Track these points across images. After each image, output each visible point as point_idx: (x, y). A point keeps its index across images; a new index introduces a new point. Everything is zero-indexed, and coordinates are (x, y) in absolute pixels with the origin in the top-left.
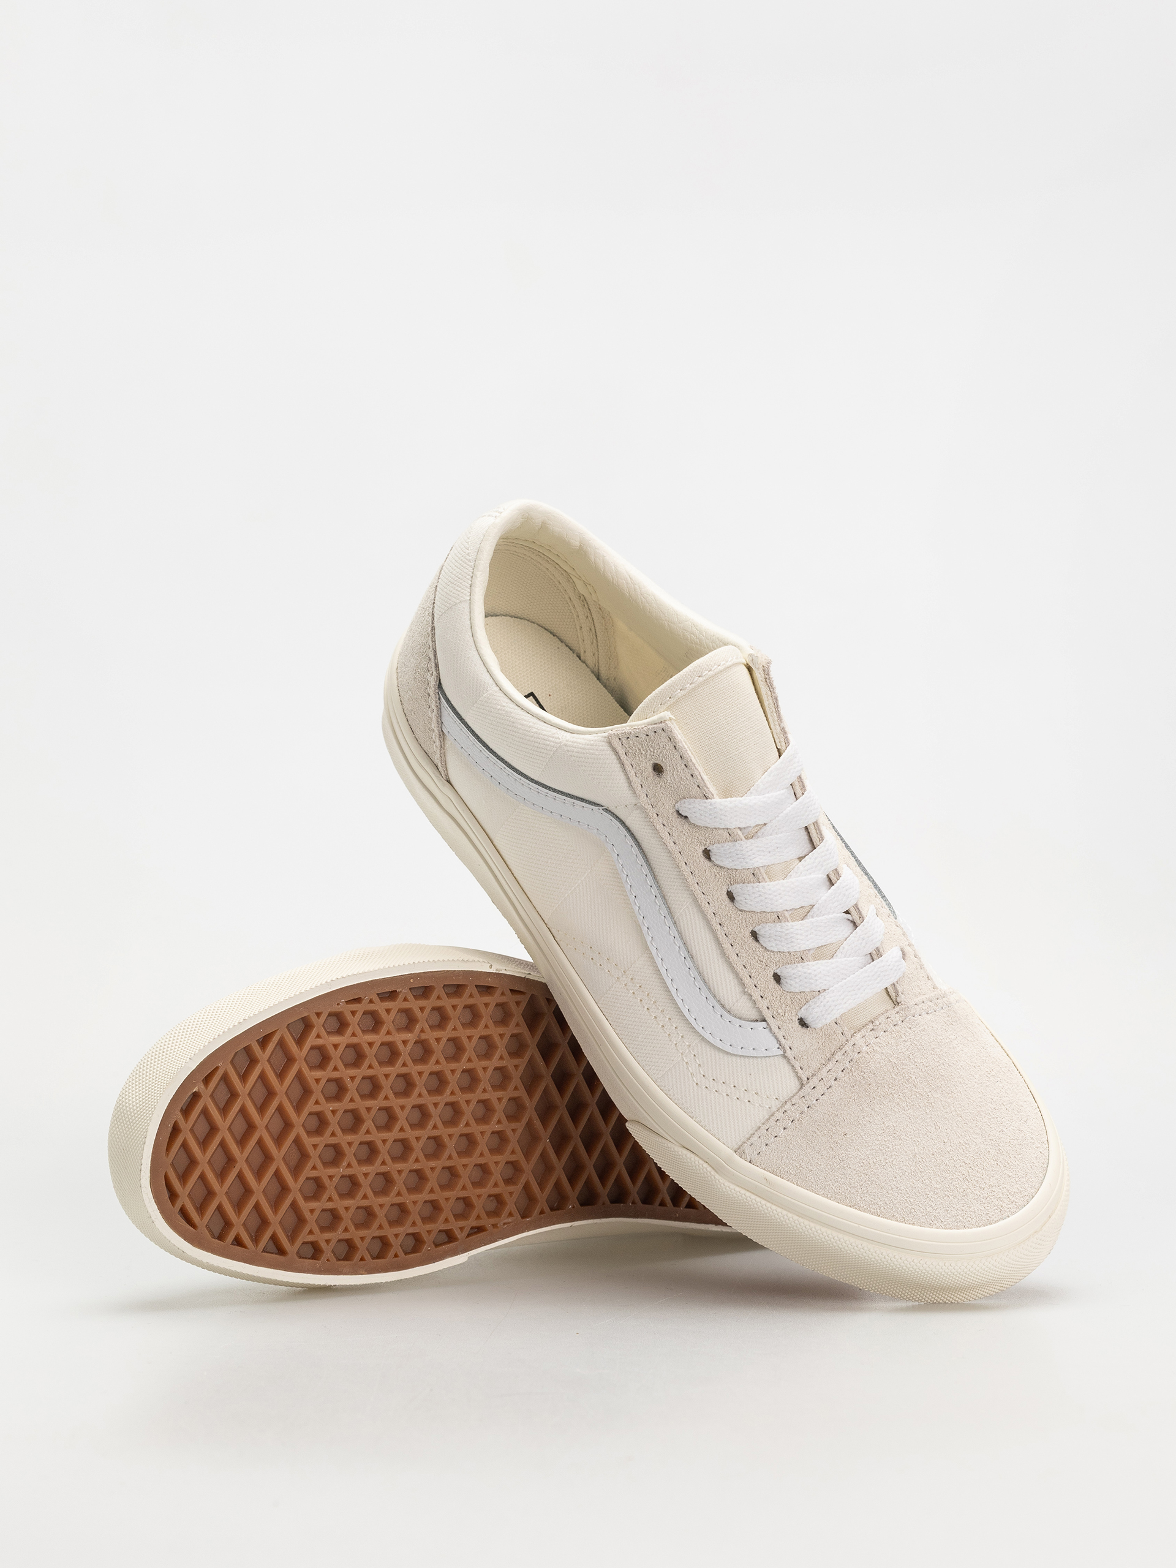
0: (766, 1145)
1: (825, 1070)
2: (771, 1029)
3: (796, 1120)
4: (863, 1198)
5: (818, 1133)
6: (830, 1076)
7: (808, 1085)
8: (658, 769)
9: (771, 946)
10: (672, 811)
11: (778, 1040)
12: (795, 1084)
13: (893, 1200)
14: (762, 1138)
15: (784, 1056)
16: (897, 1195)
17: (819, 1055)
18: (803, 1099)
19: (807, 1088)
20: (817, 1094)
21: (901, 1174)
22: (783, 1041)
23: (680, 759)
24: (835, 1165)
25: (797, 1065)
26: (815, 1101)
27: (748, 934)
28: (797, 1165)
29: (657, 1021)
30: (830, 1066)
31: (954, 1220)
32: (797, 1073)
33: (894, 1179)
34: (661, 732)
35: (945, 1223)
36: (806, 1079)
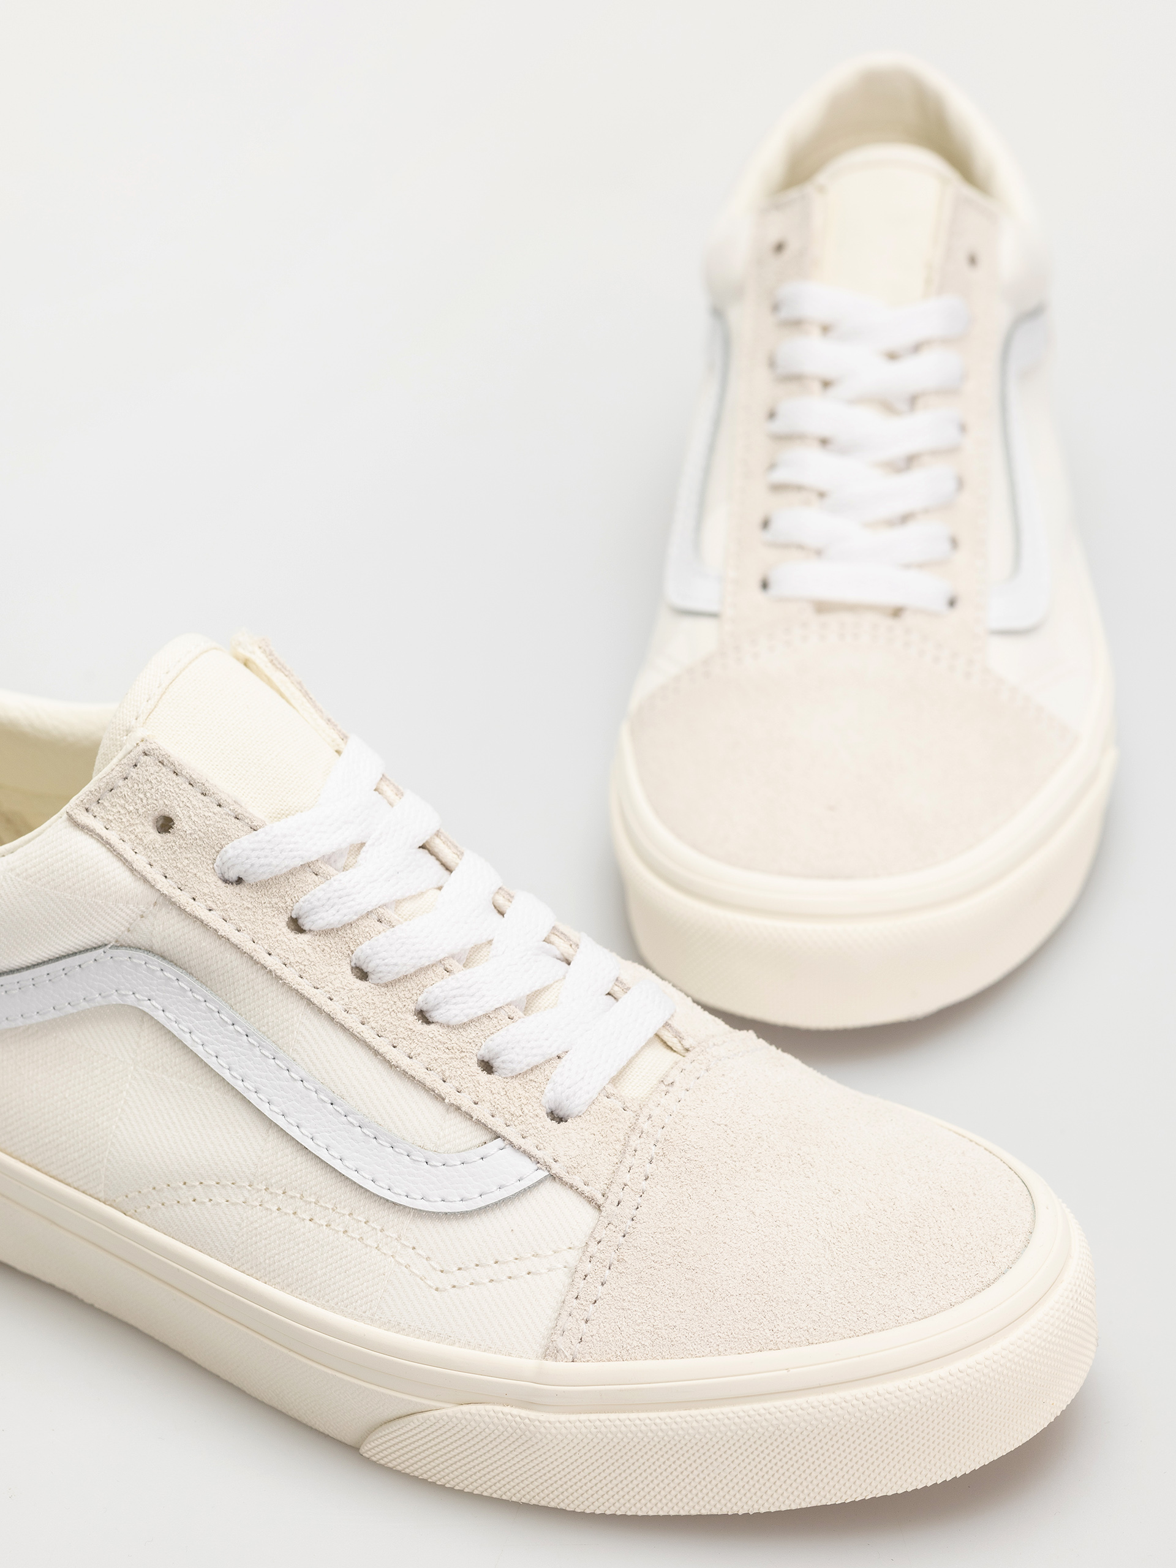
0: (587, 1322)
1: (624, 1169)
2: (511, 1144)
3: (615, 1262)
4: (775, 1330)
5: (657, 1266)
6: (636, 1176)
7: (609, 1201)
8: (165, 824)
9: (456, 1016)
10: (214, 880)
11: (530, 1156)
12: (589, 1212)
13: (823, 1312)
14: (574, 1313)
15: (553, 1177)
16: (824, 1302)
17: (603, 1152)
18: (611, 1226)
19: (609, 1207)
20: (627, 1210)
21: (815, 1272)
22: (539, 1154)
23: (190, 786)
24: (706, 1301)
25: (577, 1181)
26: (630, 1223)
27: (412, 1018)
28: (649, 1328)
29: (333, 1230)
30: (629, 1160)
31: (930, 1301)
32: (582, 1194)
33: (808, 1283)
34: (144, 758)
35: (919, 1311)
36: (600, 1196)
